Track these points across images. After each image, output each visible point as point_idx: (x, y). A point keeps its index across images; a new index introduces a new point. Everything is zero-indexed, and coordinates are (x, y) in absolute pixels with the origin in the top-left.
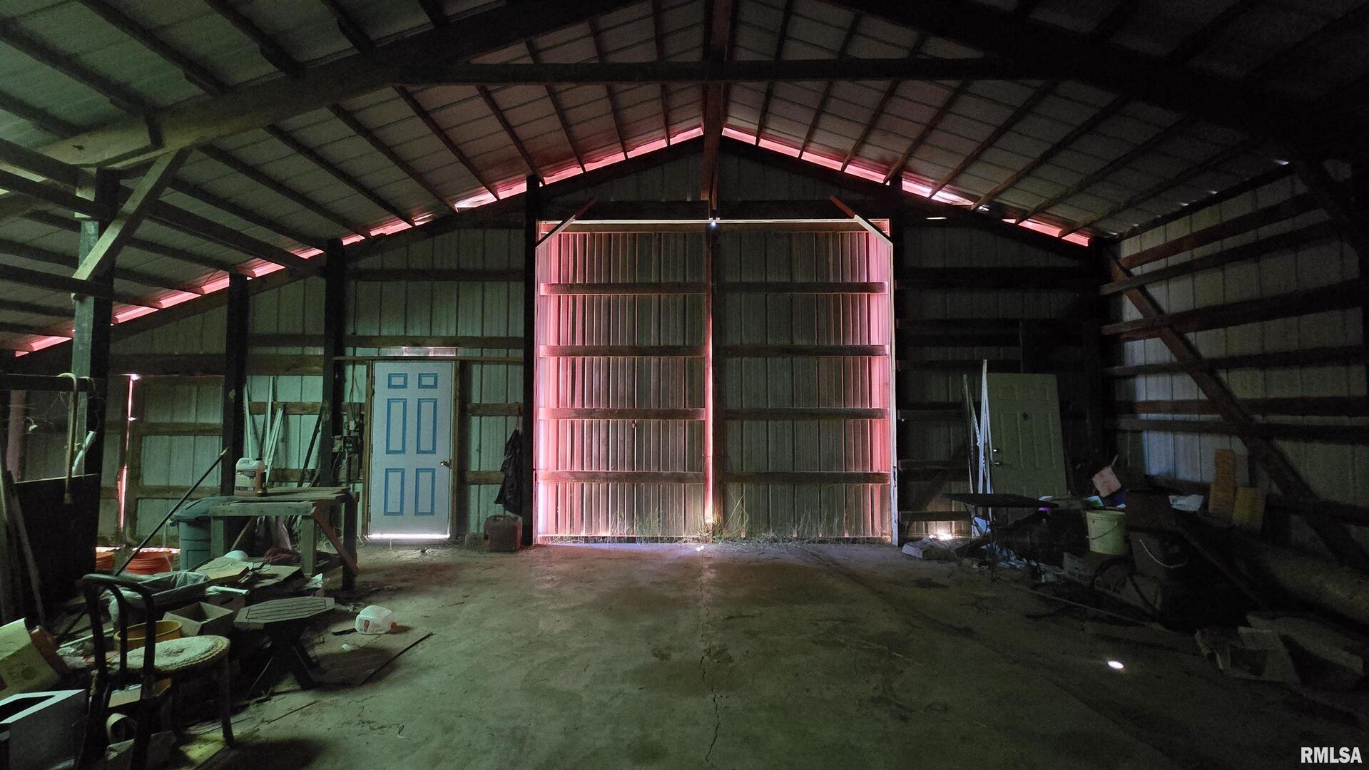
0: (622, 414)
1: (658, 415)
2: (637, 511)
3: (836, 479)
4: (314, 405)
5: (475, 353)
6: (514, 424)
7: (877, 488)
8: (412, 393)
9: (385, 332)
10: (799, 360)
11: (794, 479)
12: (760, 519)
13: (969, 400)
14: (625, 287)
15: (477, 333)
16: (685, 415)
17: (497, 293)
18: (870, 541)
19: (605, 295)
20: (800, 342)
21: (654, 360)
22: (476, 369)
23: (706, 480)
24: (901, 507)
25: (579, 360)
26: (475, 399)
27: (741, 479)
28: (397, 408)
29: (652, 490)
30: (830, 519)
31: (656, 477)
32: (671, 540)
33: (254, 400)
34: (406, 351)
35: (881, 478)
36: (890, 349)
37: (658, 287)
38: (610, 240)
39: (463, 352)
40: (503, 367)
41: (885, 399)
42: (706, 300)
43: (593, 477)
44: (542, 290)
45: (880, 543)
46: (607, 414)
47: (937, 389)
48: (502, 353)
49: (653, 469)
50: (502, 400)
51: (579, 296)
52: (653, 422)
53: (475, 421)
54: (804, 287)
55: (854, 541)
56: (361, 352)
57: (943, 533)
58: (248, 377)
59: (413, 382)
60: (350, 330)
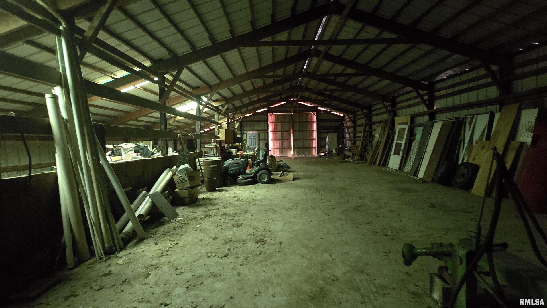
0: (280, 140)
1: (285, 140)
2: (282, 153)
3: (308, 148)
5: (260, 132)
7: (314, 149)
8: (252, 138)
9: (247, 129)
10: (304, 132)
11: (303, 148)
12: (299, 153)
13: (326, 137)
14: (280, 122)
15: (260, 129)
16: (289, 140)
17: (262, 123)
18: (313, 156)
19: (277, 124)
20: (304, 130)
21: (284, 132)
22: (260, 134)
23: (291, 148)
24: (317, 151)
25: (274, 132)
26: (260, 138)
27: (296, 148)
28: (250, 140)
29: (284, 150)
30: (308, 153)
31: (285, 148)
32: (287, 156)
34: (251, 132)
36: (316, 130)
37: (285, 122)
38: (277, 116)
40: (264, 134)
41: (316, 138)
42: (291, 124)
43: (276, 148)
44: (269, 123)
45: (315, 156)
46: (278, 140)
47: (322, 136)
48: (263, 132)
49: (284, 147)
50: (264, 138)
51: (274, 124)
53: (260, 141)
54: (305, 122)
55: (311, 156)
56: (245, 132)
57: (322, 154)
59: (252, 136)
60: (243, 129)
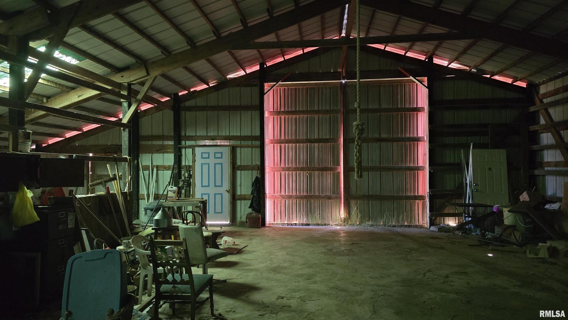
0: (302, 169)
1: (319, 169)
2: (309, 212)
3: (400, 198)
4: (169, 166)
5: (238, 143)
6: (256, 174)
7: (420, 202)
8: (212, 161)
9: (198, 134)
10: (383, 144)
11: (381, 198)
12: (365, 216)
13: (464, 162)
14: (303, 112)
15: (239, 134)
16: (331, 169)
17: (246, 116)
18: (416, 226)
19: (294, 116)
20: (384, 136)
21: (316, 145)
22: (238, 150)
23: (340, 198)
24: (430, 211)
25: (283, 145)
26: (238, 163)
27: (356, 198)
28: (205, 167)
29: (316, 203)
30: (398, 216)
31: (318, 197)
32: (325, 225)
33: (143, 164)
34: (208, 142)
35: (422, 198)
36: (426, 138)
37: (318, 112)
38: (296, 90)
39: (232, 143)
40: (250, 149)
41: (424, 162)
42: (340, 117)
43: (290, 197)
44: (266, 114)
45: (421, 227)
46: (296, 169)
47: (449, 157)
48: (249, 143)
49: (317, 194)
50: (250, 164)
51: (283, 117)
52: (316, 173)
53: (238, 172)
54: (386, 110)
55: (409, 226)
56: (189, 143)
57: (452, 223)
58: (140, 154)
59: (212, 156)
60: (183, 134)
